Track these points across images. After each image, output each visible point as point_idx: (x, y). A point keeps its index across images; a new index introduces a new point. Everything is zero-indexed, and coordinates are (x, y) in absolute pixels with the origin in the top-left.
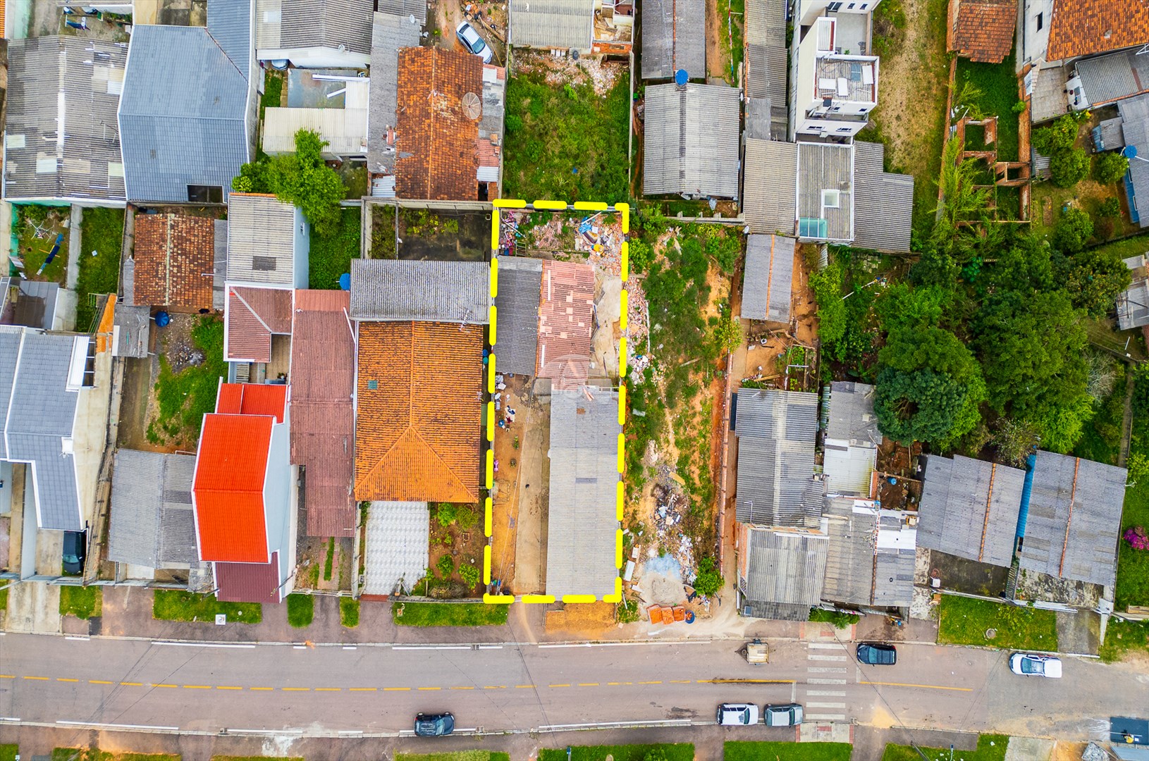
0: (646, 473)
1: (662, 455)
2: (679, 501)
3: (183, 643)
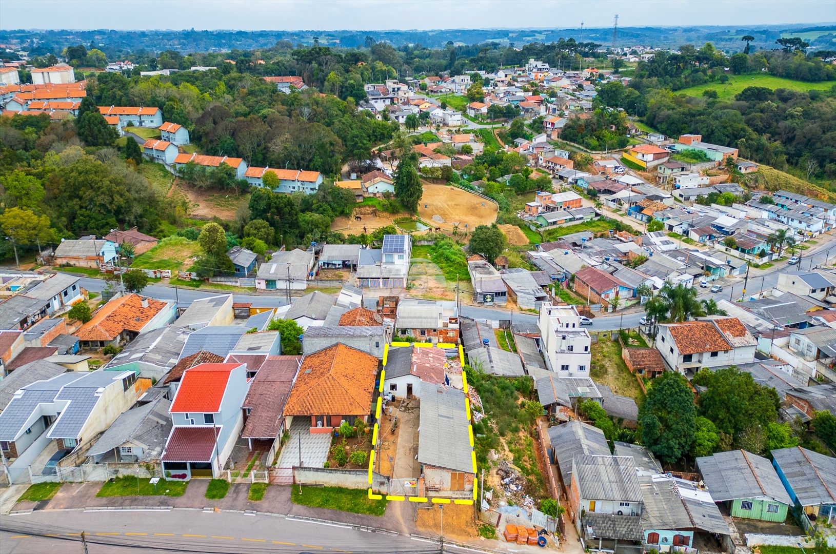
0: (491, 463)
1: (501, 455)
2: (518, 479)
3: (111, 509)
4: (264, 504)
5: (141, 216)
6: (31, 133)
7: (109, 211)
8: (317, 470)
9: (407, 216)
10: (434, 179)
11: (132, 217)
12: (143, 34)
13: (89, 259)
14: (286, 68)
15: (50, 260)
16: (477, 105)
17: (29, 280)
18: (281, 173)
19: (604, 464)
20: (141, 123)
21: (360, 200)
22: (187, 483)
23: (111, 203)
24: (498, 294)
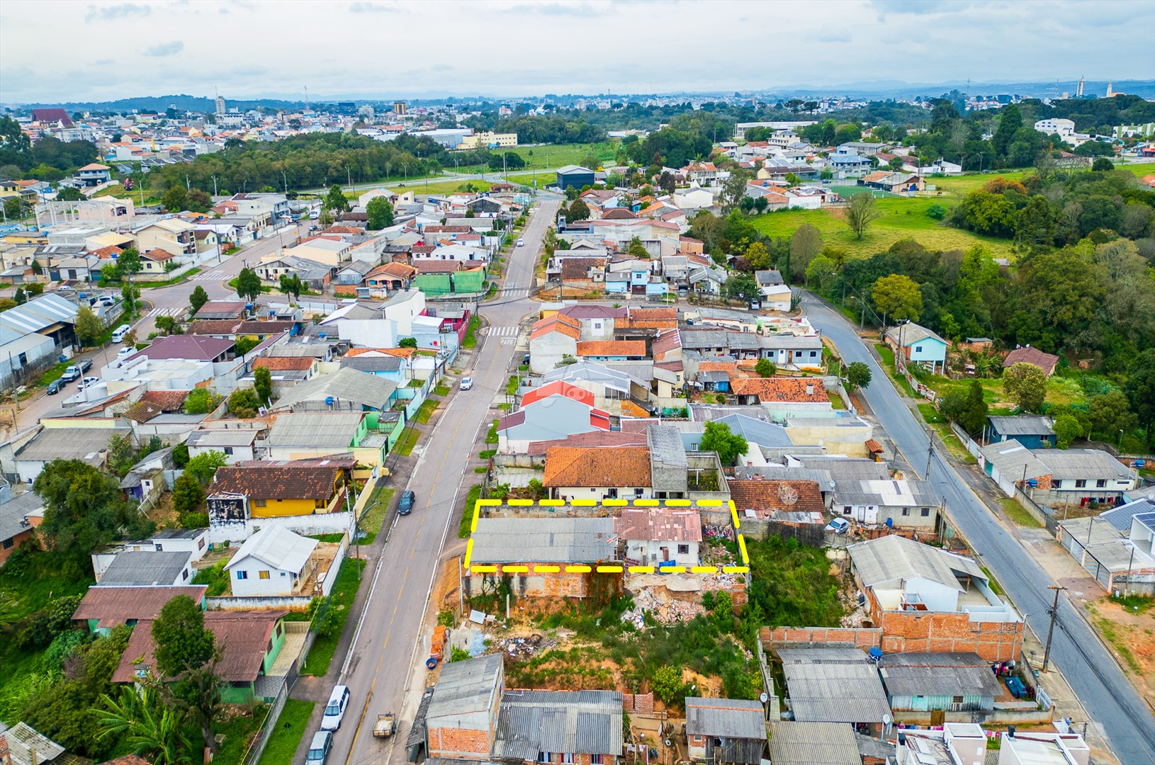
0: (551, 631)
1: (565, 640)
2: (526, 654)
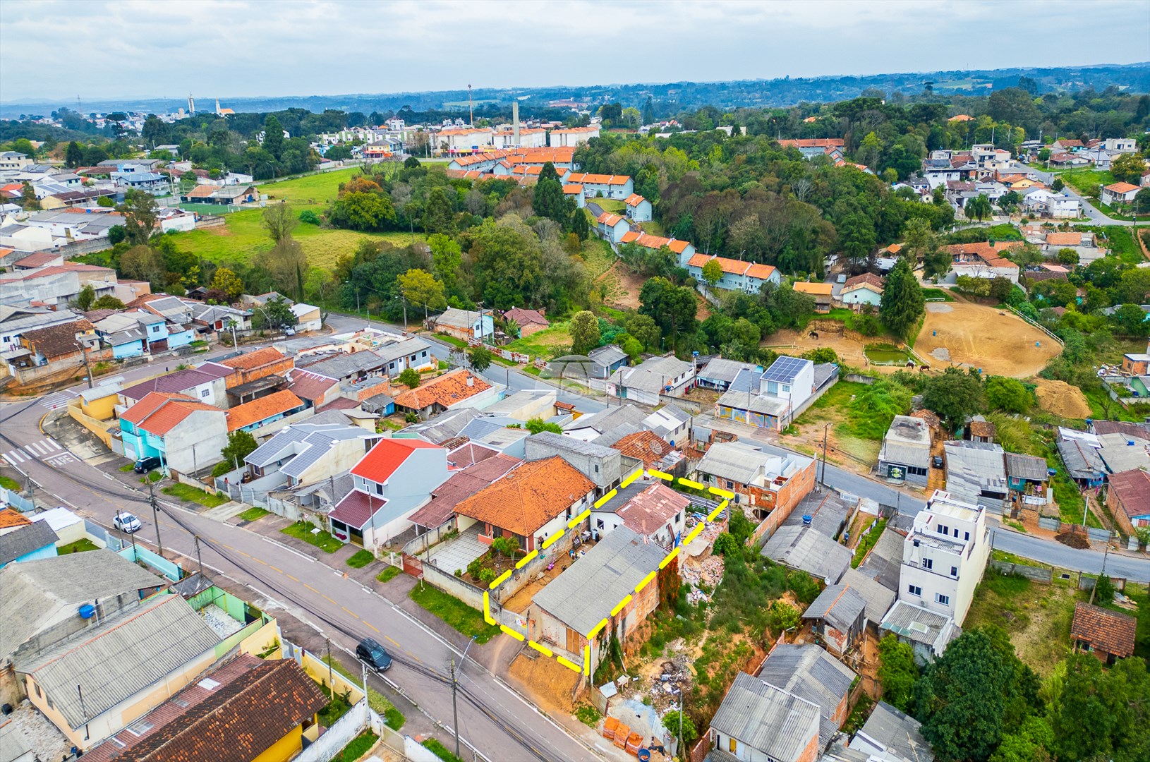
1: (686, 649)
2: (684, 682)
3: (279, 544)
4: (385, 587)
5: (550, 297)
6: (493, 198)
7: (518, 287)
8: (445, 574)
9: (890, 342)
10: (978, 295)
11: (538, 296)
12: (723, 86)
13: (462, 330)
14: (833, 128)
15: (431, 327)
16: (1122, 187)
17: (387, 339)
18: (727, 264)
19: (772, 699)
20: (610, 193)
21: (826, 311)
22: (344, 545)
23: (519, 278)
24: (912, 470)
